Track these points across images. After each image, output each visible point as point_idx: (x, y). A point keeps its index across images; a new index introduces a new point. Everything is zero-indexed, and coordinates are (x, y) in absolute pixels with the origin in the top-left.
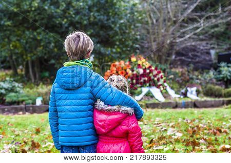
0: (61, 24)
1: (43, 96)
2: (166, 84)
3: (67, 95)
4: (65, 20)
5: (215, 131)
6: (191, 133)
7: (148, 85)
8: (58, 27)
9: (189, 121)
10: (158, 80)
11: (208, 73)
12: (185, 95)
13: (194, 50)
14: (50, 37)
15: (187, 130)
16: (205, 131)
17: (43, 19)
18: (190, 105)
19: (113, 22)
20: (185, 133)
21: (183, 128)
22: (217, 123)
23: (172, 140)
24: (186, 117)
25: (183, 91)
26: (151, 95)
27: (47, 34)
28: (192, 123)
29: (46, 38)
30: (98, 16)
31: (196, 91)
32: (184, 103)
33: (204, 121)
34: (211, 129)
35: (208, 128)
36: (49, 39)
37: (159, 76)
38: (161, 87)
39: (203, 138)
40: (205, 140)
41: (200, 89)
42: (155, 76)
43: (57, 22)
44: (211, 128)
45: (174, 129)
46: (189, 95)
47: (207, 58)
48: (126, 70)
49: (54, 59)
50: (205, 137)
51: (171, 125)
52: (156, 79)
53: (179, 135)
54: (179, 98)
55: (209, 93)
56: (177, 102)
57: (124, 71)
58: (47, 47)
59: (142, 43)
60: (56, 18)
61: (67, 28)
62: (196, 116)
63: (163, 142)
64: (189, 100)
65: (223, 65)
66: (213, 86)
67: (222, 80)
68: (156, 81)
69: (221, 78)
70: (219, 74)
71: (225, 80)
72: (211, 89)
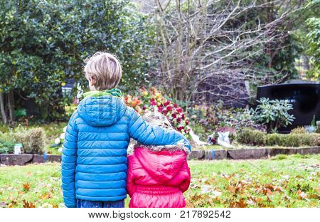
0: (45, 44)
1: (22, 142)
2: (188, 127)
3: (95, 134)
4: (50, 38)
5: (265, 189)
6: (234, 191)
8: (41, 48)
9: (227, 176)
10: (179, 120)
11: (242, 112)
12: (214, 142)
13: (224, 81)
14: (30, 61)
15: (227, 188)
16: (252, 189)
17: (20, 36)
18: (222, 155)
19: (115, 42)
20: (225, 191)
21: (221, 185)
22: (265, 178)
23: (210, 200)
24: (221, 171)
25: (212, 136)
27: (26, 57)
28: (231, 179)
29: (24, 63)
30: (95, 33)
31: (229, 137)
32: (214, 152)
33: (246, 176)
34: (259, 187)
35: (254, 185)
36: (28, 65)
37: (179, 116)
38: (183, 130)
39: (251, 198)
40: (254, 200)
41: (235, 134)
43: (40, 41)
44: (259, 184)
45: (210, 186)
46: (219, 141)
47: (242, 92)
49: (35, 93)
50: (253, 197)
51: (204, 180)
52: (175, 120)
53: (217, 194)
54: (206, 145)
55: (245, 140)
56: (204, 152)
58: (25, 75)
59: (154, 70)
60: (37, 35)
61: (53, 49)
62: (234, 170)
63: (198, 202)
64: (220, 148)
65: (264, 101)
66: (250, 130)
67: (263, 122)
68: (176, 122)
69: (262, 120)
70: (259, 114)
71: (268, 121)
72: (248, 135)
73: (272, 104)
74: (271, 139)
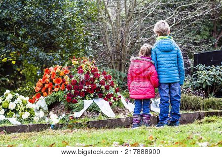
7: (92, 95)
10: (107, 88)
26: (96, 109)
38: (112, 98)
42: (102, 83)
48: (63, 77)
52: (103, 87)
57: (60, 78)
65: (201, 67)
66: (187, 96)
67: (200, 87)
68: (104, 90)
69: (198, 85)
70: (196, 80)
71: (204, 86)
72: (186, 101)
73: (208, 70)
74: (208, 103)
